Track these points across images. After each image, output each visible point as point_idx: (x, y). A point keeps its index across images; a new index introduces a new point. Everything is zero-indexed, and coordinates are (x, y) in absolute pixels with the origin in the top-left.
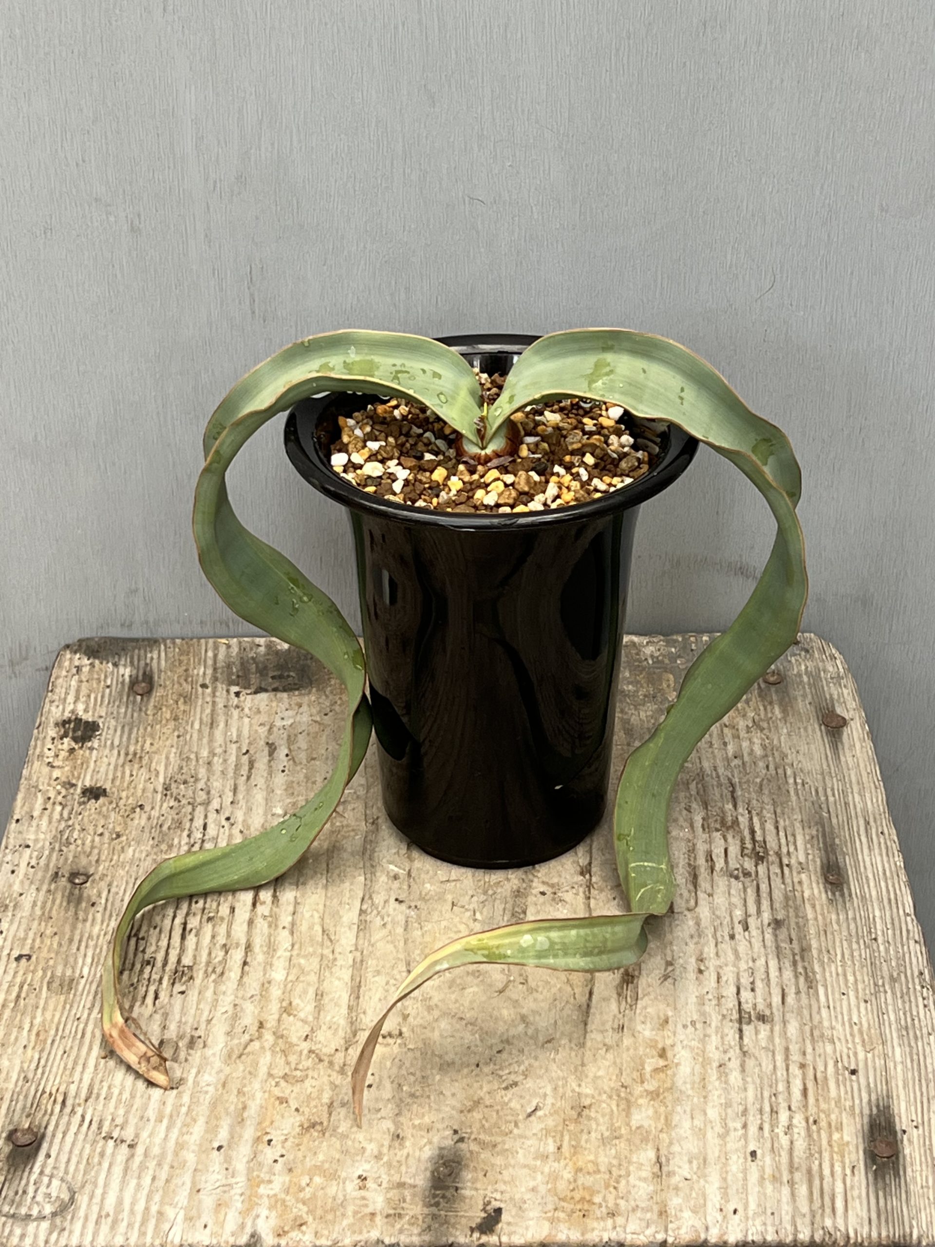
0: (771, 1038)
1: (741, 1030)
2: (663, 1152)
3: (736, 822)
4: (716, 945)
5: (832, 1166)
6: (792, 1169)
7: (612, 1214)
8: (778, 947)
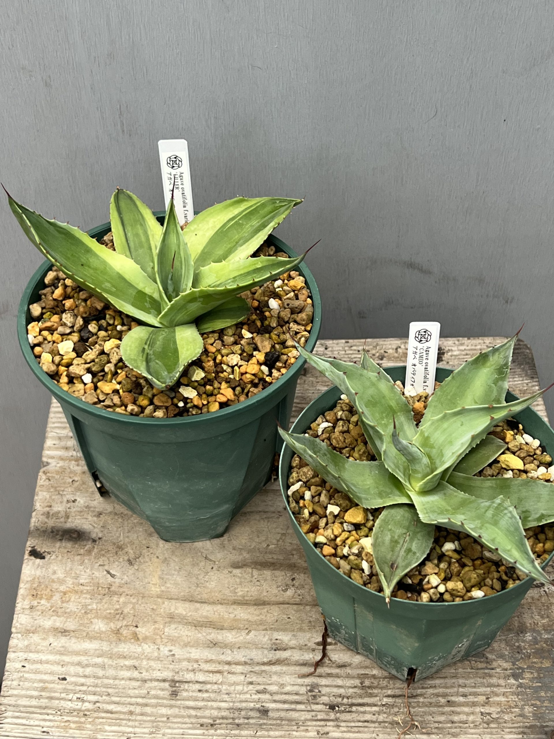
0: (156, 697)
1: (164, 681)
2: (72, 634)
3: (371, 695)
4: (242, 673)
5: (50, 720)
6: (51, 698)
7: (32, 608)
8: (240, 710)
